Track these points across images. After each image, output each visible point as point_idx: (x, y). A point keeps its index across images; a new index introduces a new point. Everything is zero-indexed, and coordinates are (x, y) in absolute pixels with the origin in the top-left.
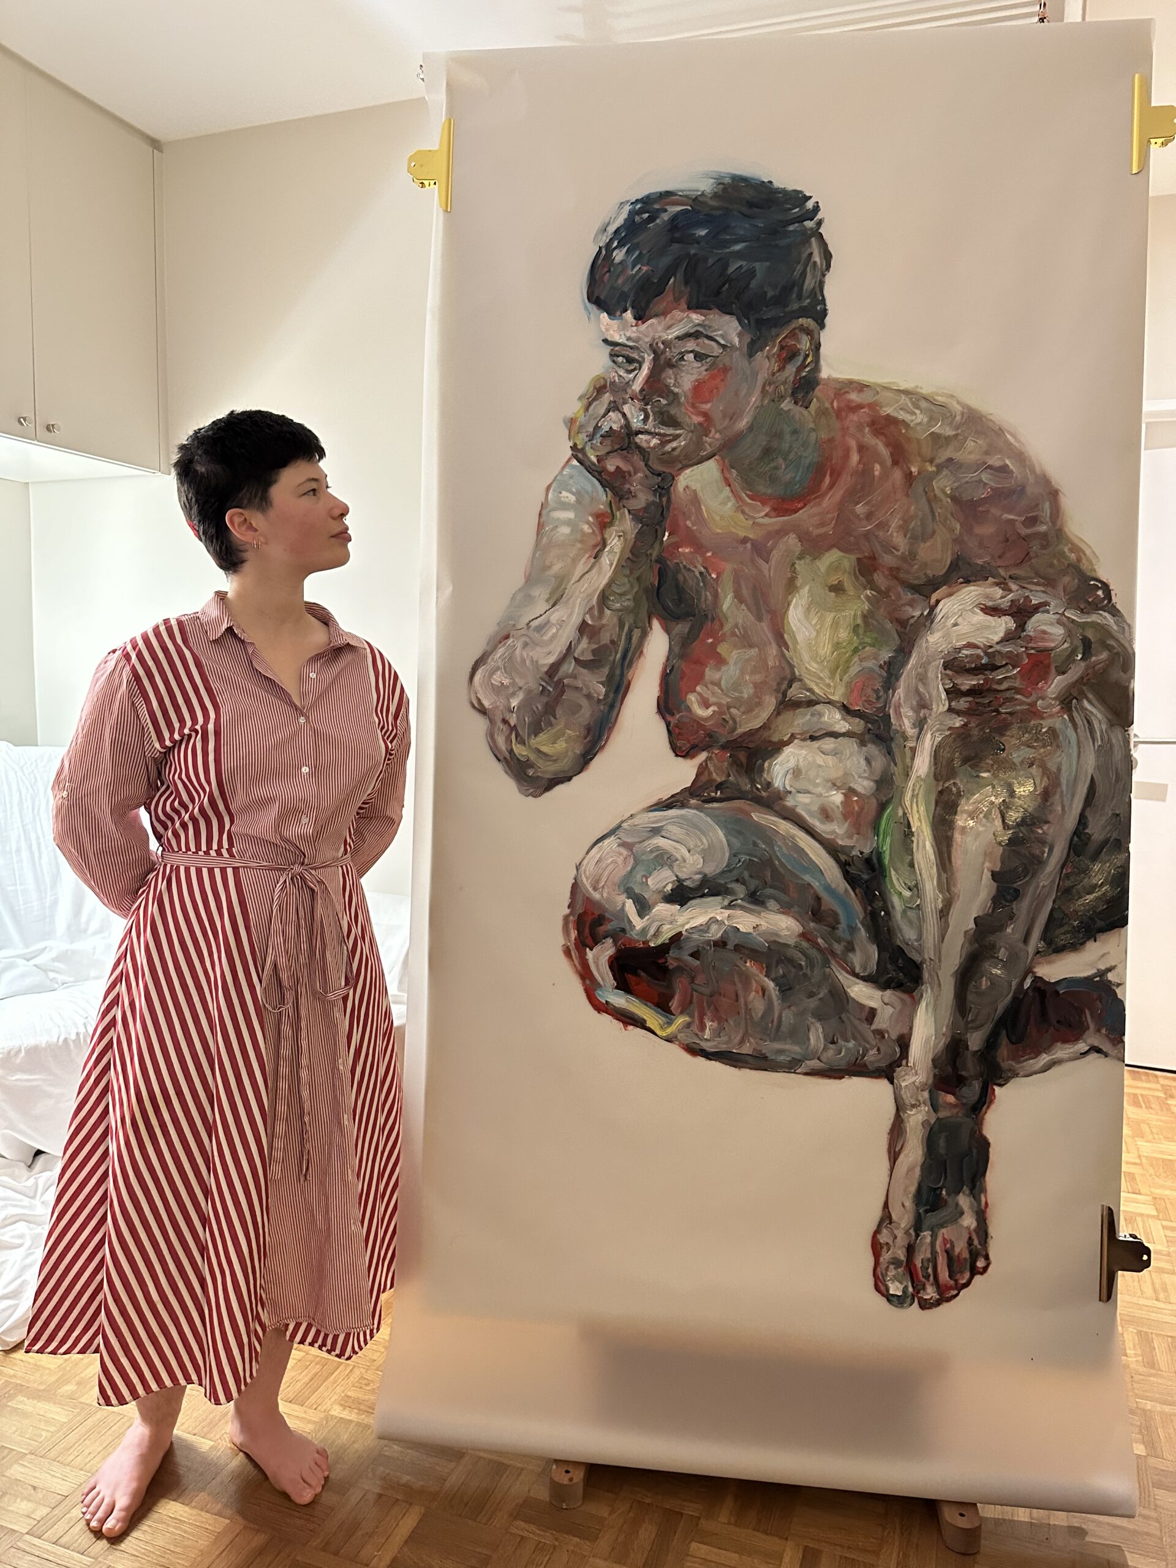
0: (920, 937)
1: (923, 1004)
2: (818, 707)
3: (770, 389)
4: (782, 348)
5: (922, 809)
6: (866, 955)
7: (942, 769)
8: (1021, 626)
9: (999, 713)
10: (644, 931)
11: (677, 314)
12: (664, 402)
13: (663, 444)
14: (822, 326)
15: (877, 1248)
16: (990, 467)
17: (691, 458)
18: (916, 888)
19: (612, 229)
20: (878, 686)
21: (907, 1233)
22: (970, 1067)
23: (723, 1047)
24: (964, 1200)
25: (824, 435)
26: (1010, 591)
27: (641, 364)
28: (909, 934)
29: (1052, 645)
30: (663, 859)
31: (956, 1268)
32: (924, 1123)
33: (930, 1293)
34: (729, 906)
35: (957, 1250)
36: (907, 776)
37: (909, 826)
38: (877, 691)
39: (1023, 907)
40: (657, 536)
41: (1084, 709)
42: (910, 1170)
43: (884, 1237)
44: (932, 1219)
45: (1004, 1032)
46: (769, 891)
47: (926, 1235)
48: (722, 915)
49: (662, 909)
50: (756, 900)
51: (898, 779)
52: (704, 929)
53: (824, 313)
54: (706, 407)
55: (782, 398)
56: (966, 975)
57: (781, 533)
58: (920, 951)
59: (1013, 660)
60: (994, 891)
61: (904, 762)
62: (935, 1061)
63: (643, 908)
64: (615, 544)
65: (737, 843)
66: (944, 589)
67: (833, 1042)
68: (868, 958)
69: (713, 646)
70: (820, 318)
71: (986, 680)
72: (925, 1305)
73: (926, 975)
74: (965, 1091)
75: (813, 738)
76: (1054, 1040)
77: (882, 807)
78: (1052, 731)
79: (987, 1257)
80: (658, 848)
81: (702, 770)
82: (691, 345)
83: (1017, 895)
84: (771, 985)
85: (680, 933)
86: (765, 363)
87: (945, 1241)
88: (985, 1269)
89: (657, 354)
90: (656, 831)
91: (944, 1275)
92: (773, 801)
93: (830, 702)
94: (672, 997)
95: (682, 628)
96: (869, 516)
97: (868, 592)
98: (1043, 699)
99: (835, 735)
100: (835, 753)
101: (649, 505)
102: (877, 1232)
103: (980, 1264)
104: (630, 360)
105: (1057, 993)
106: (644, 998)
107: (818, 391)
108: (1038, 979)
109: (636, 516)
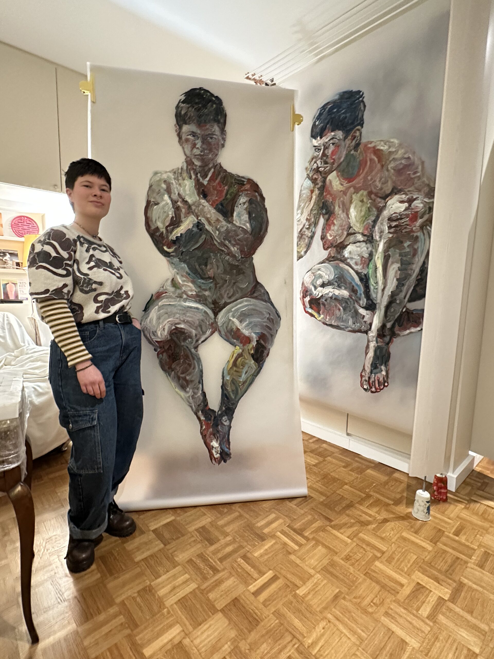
0: (377, 296)
1: (376, 315)
2: (356, 234)
3: (349, 149)
4: (352, 136)
5: (380, 261)
6: (364, 301)
7: (386, 251)
8: (410, 205)
9: (402, 232)
10: (316, 294)
11: (329, 134)
12: (325, 158)
13: (325, 169)
14: (362, 127)
15: (362, 377)
16: (405, 158)
17: (331, 172)
18: (377, 283)
19: (316, 117)
20: (371, 227)
21: (369, 374)
22: (387, 332)
23: (330, 323)
24: (383, 367)
25: (361, 158)
26: (407, 195)
27: (321, 150)
28: (374, 295)
29: (418, 210)
30: (320, 276)
31: (380, 384)
32: (374, 346)
33: (373, 389)
34: (333, 288)
35: (380, 380)
36: (376, 252)
37: (376, 266)
38: (370, 229)
39: (405, 289)
40: (323, 194)
41: (427, 229)
42: (370, 358)
43: (363, 374)
44: (375, 371)
45: (397, 324)
46: (342, 284)
47: (373, 375)
48: (332, 290)
49: (320, 289)
50: (339, 287)
51: (374, 253)
52: (328, 294)
53: (363, 123)
54: (334, 157)
55: (351, 150)
56: (388, 308)
57: (350, 187)
58: (376, 301)
59: (407, 216)
60: (397, 284)
61: (376, 247)
62: (378, 330)
63: (316, 288)
64: (314, 197)
65: (336, 272)
66: (389, 197)
67: (354, 324)
68: (364, 302)
69: (333, 220)
70: (362, 125)
71: (399, 223)
72: (372, 392)
73: (377, 307)
74: (385, 339)
75: (355, 243)
76: (411, 326)
77: (370, 260)
78: (417, 237)
79: (388, 383)
80: (319, 274)
81: (330, 253)
82: (331, 142)
83: (403, 285)
84: (341, 308)
85: (323, 295)
86: (348, 142)
87: (378, 377)
88: (387, 386)
89: (324, 146)
90: (319, 269)
91: (377, 386)
92: (344, 260)
93: (359, 233)
94: (320, 311)
95: (326, 216)
96: (372, 179)
97: (370, 201)
98: (415, 227)
99: (360, 242)
100: (359, 247)
101: (322, 185)
102: (362, 372)
103: (386, 384)
104: (319, 149)
105: (412, 313)
106: (315, 311)
107: (361, 146)
108: (407, 309)
109: (319, 189)
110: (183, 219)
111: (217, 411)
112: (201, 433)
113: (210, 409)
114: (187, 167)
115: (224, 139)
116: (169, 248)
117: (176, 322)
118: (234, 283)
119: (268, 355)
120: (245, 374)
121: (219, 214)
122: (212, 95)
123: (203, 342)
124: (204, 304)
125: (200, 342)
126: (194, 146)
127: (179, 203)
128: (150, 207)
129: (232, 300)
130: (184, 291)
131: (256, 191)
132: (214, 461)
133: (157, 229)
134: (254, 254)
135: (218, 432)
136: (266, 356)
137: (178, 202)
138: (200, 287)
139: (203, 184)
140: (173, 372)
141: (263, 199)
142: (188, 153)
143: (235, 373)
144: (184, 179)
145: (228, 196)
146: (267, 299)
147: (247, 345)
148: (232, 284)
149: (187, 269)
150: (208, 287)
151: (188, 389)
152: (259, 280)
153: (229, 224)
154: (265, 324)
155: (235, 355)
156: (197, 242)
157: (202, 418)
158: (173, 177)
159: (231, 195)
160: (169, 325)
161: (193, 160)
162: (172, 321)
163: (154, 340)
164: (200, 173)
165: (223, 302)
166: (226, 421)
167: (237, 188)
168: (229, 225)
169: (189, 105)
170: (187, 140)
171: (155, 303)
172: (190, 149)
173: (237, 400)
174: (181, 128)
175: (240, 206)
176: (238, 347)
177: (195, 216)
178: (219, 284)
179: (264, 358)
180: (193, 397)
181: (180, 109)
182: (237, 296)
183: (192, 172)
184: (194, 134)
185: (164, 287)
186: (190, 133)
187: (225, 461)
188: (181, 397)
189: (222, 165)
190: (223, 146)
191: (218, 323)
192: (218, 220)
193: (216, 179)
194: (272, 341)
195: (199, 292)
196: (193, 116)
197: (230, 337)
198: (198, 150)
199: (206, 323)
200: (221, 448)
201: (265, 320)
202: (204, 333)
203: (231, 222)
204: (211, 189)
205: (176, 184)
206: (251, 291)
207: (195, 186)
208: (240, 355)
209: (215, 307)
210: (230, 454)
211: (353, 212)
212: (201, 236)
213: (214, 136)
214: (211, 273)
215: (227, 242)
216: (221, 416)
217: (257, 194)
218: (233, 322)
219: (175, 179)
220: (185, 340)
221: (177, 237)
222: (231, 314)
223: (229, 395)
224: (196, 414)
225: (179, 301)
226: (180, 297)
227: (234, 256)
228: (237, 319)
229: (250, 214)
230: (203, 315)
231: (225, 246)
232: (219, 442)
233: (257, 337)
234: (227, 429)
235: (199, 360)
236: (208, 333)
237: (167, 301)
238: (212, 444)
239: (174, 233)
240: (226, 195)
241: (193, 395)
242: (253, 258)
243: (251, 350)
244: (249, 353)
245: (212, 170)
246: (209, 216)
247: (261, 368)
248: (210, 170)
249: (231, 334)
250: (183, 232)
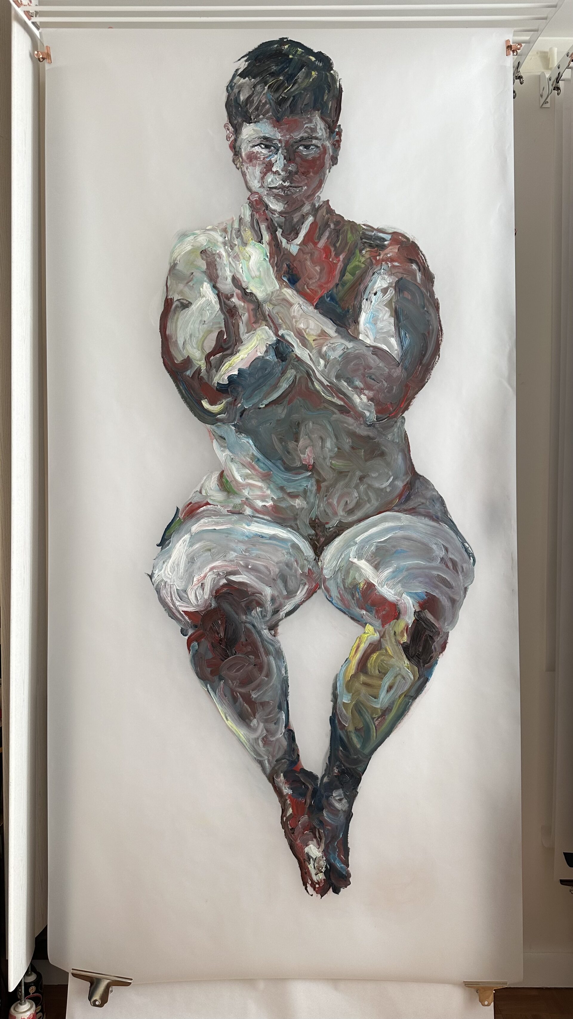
110: (244, 337)
111: (320, 776)
112: (284, 824)
113: (303, 771)
114: (252, 216)
115: (337, 145)
116: (212, 403)
117: (230, 569)
118: (361, 479)
119: (443, 648)
120: (388, 691)
121: (325, 319)
122: (309, 51)
123: (289, 614)
124: (291, 527)
125: (282, 613)
126: (268, 167)
127: (234, 300)
128: (171, 314)
129: (355, 518)
130: (247, 499)
131: (412, 261)
132: (310, 888)
133: (188, 361)
134: (406, 408)
135: (322, 823)
136: (438, 649)
137: (232, 296)
138: (282, 489)
139: (290, 253)
140: (222, 682)
141: (429, 278)
142: (255, 184)
143: (364, 690)
144: (245, 244)
145: (348, 277)
146: (439, 514)
147: (393, 622)
148: (356, 480)
149: (254, 450)
150: (301, 489)
151: (255, 721)
152: (419, 470)
153: (350, 341)
154: (435, 573)
155: (363, 647)
156: (275, 387)
157: (287, 791)
158: (221, 239)
159: (353, 274)
160: (214, 576)
161: (266, 199)
162: (222, 566)
163: (181, 609)
164: (281, 227)
165: (334, 522)
166: (340, 800)
167: (368, 256)
168: (350, 345)
169: (258, 79)
170: (252, 157)
171: (185, 527)
172: (258, 174)
173: (367, 751)
174: (237, 130)
175: (374, 298)
176: (369, 628)
177: (270, 328)
178: (324, 480)
179: (434, 654)
180: (265, 741)
181: (236, 90)
182: (368, 508)
183: (263, 227)
184: (268, 143)
185: (204, 493)
186: (258, 142)
187: (337, 891)
188: (239, 740)
189: (333, 206)
190: (334, 160)
191: (325, 572)
192: (323, 334)
193: (319, 238)
194: (454, 616)
195: (280, 500)
196: (265, 103)
197: (353, 603)
198: (277, 176)
199: (296, 571)
200: (328, 861)
201: (437, 563)
202: (291, 594)
203: (354, 338)
204: (308, 263)
205: (229, 255)
206: (400, 496)
207: (272, 256)
208: (375, 647)
209: (316, 535)
210: (349, 875)
212: (283, 372)
213: (314, 142)
214: (308, 456)
215: (345, 384)
216: (330, 787)
217: (414, 266)
218: (358, 569)
219: (225, 244)
220: (248, 609)
221: (230, 378)
222: (354, 548)
223: (348, 737)
224: (272, 779)
225: (235, 522)
226: (237, 512)
227: (359, 416)
228: (368, 561)
229: (397, 314)
230: (289, 553)
231: (339, 392)
232: (323, 846)
233: (417, 606)
234: (342, 818)
235: (279, 654)
236: (301, 594)
237: (209, 524)
238: (306, 850)
239: (223, 369)
240: (343, 273)
241: (266, 736)
242: (403, 418)
243: (403, 636)
244: (398, 642)
245: (311, 219)
246: (302, 326)
247: (427, 680)
248: (303, 218)
249: (353, 596)
250: (244, 366)
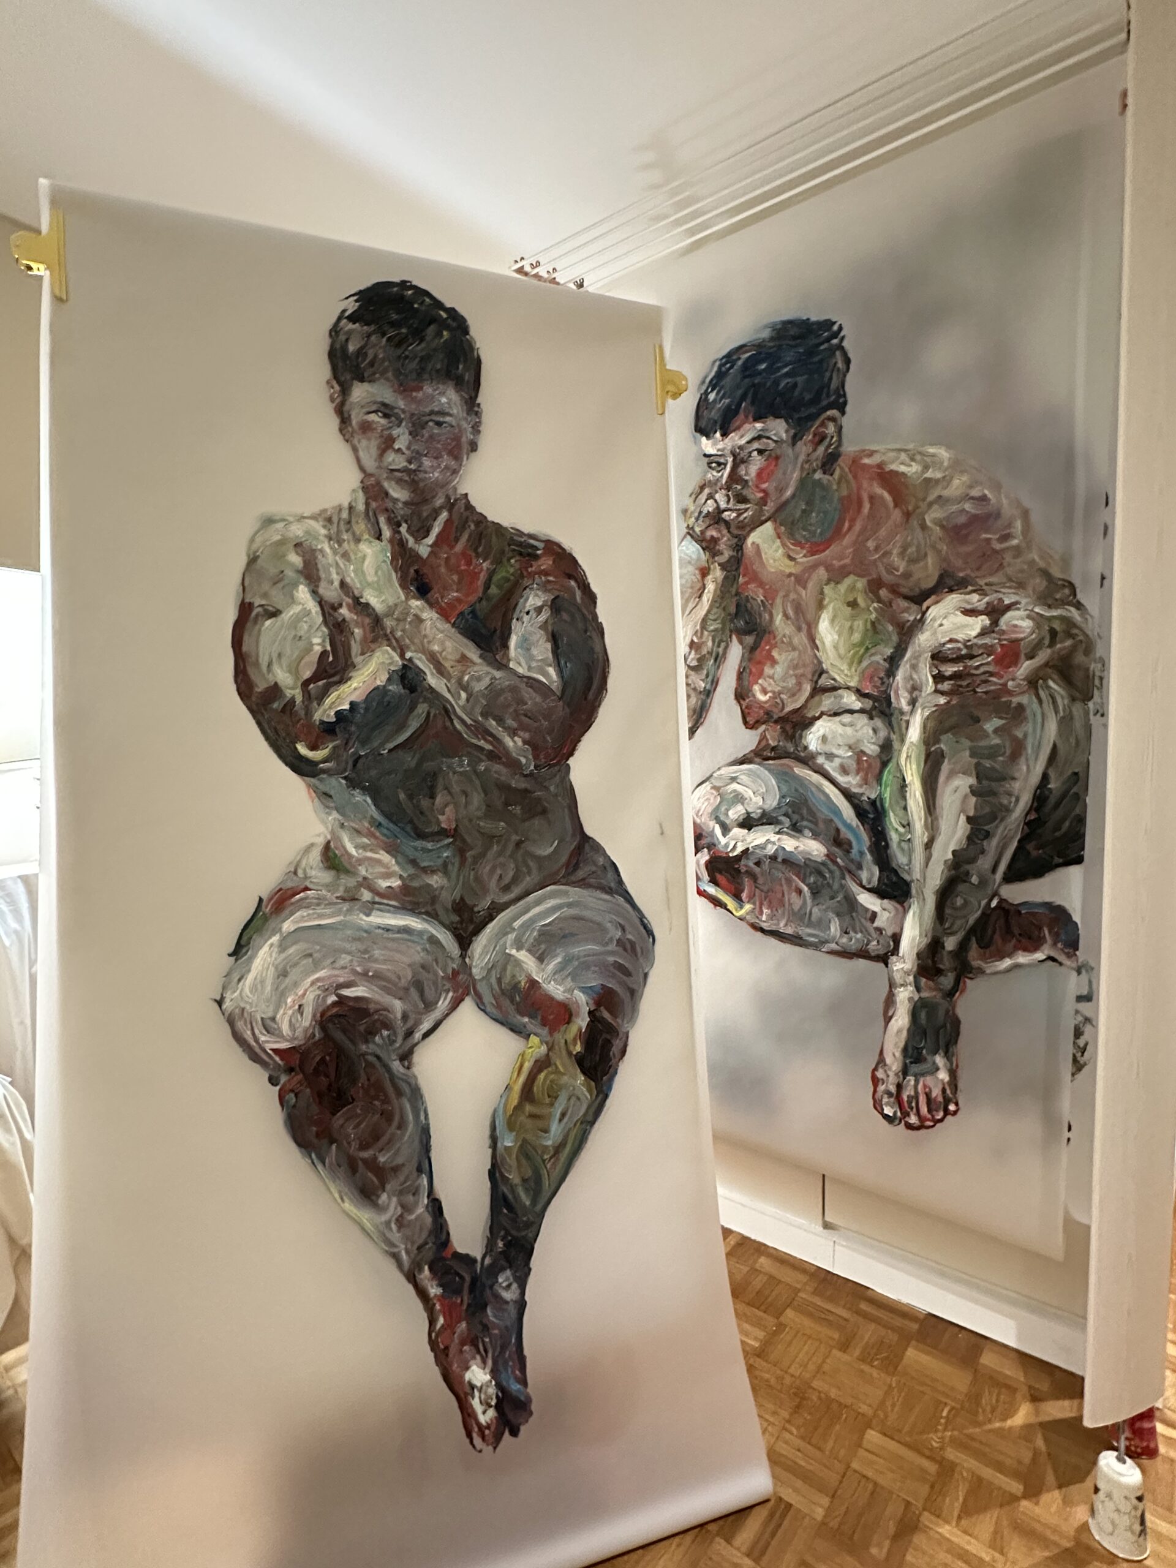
0: (910, 861)
1: (911, 913)
2: (840, 691)
3: (806, 466)
4: (815, 435)
5: (914, 767)
6: (871, 873)
7: (930, 738)
8: (995, 623)
9: (976, 692)
10: (727, 845)
11: (747, 426)
12: (739, 487)
13: (739, 515)
14: (843, 413)
15: (875, 1081)
16: (972, 498)
17: (757, 523)
18: (908, 825)
19: (708, 380)
20: (882, 675)
21: (897, 1074)
22: (946, 963)
23: (774, 928)
24: (939, 1060)
25: (845, 493)
26: (986, 595)
27: (725, 465)
28: (900, 858)
29: (1022, 636)
30: (739, 798)
31: (933, 1106)
32: (910, 999)
33: (913, 1119)
34: (779, 833)
35: (934, 1095)
36: (902, 741)
37: (904, 780)
38: (881, 679)
39: (992, 845)
40: (735, 579)
41: (1049, 687)
42: (899, 1031)
43: (880, 1074)
44: (914, 1068)
45: (974, 939)
46: (805, 823)
47: (911, 1080)
48: (774, 838)
49: (737, 831)
50: (796, 829)
51: (896, 745)
52: (762, 847)
53: (845, 403)
54: (764, 486)
55: (815, 471)
56: (945, 895)
57: (814, 567)
58: (909, 873)
59: (989, 650)
60: (967, 833)
61: (900, 729)
62: (919, 955)
63: (725, 829)
64: (711, 587)
65: (785, 789)
66: (933, 598)
67: (846, 933)
68: (872, 875)
69: (769, 651)
70: (842, 409)
71: (965, 667)
72: (909, 1127)
73: (914, 891)
74: (942, 979)
75: (836, 714)
76: (1016, 949)
77: (884, 764)
78: (1021, 708)
79: (957, 1104)
80: (735, 791)
81: (763, 737)
82: (756, 445)
83: (987, 835)
84: (805, 889)
85: (748, 849)
86: (803, 447)
87: (925, 1086)
88: (955, 1113)
89: (734, 455)
90: (733, 779)
91: (924, 1109)
92: (807, 760)
93: (848, 688)
94: (742, 891)
95: (750, 640)
96: (877, 549)
97: (875, 605)
98: (1013, 680)
99: (851, 712)
100: (851, 725)
101: (731, 557)
102: (875, 1069)
103: (952, 1107)
104: (719, 464)
105: (1019, 912)
106: (726, 891)
107: (840, 461)
108: (1002, 901)
109: (723, 566)
110: (358, 660)
111: (479, 1258)
112: (433, 1344)
113: (457, 1255)
114: (367, 504)
115: (476, 429)
116: (313, 747)
117: (341, 980)
118: (518, 844)
119: (623, 1052)
120: (560, 1120)
121: (465, 640)
122: (439, 305)
123: (426, 1035)
124: (427, 913)
125: (418, 1035)
126: (387, 443)
127: (344, 611)
128: (249, 625)
129: (512, 896)
130: (365, 878)
131: (570, 577)
132: (477, 1440)
133: (275, 690)
134: (571, 754)
135: (486, 1328)
136: (618, 1055)
137: (340, 605)
138: (414, 862)
139: (418, 556)
140: (334, 1147)
141: (591, 598)
142: (370, 464)
143: (529, 1123)
144: (358, 540)
145: (493, 590)
146: (612, 885)
147: (563, 1028)
148: (511, 846)
149: (373, 811)
150: (440, 862)
151: (384, 1197)
152: (589, 831)
153: (498, 669)
154: (611, 959)
155: (527, 1066)
156: (402, 727)
157: (434, 1290)
158: (323, 532)
159: (499, 587)
160: (318, 992)
161: (386, 484)
162: (329, 977)
163: (268, 1047)
164: (406, 522)
165: (486, 903)
166: (509, 1286)
167: (517, 566)
168: (498, 674)
169: (373, 328)
170: (366, 427)
171: (272, 923)
172: (374, 452)
173: (539, 1207)
174: (345, 391)
175: (526, 618)
176: (534, 1040)
177: (394, 649)
178: (471, 849)
179: (613, 1061)
180: (400, 1222)
181: (342, 338)
182: (528, 881)
183: (382, 520)
184: (387, 411)
185: (300, 873)
186: (374, 408)
187: (514, 1433)
188: (363, 1229)
189: (473, 503)
190: (473, 447)
191: (474, 971)
192: (463, 659)
193: (457, 540)
194: (634, 1009)
195: (412, 877)
196: (383, 360)
197: (511, 1009)
198: (399, 455)
199: (436, 974)
200: (499, 1386)
201: (612, 947)
202: (429, 1006)
203: (502, 666)
204: (443, 570)
205: (335, 553)
206: (567, 864)
207: (394, 559)
208: (542, 1064)
209: (461, 922)
210: (529, 1400)
211: (826, 630)
212: (412, 708)
213: (448, 419)
214: (446, 820)
215: (494, 723)
216: (493, 1271)
217: (573, 583)
218: (518, 963)
219: (330, 539)
220: (370, 1033)
221: (338, 713)
222: (511, 937)
223: (517, 1197)
224: (412, 1278)
225: (349, 911)
226: (351, 898)
227: (514, 765)
228: (529, 951)
229: (554, 638)
230: (425, 950)
231: (487, 733)
232: (490, 1362)
233: (591, 1002)
234: (512, 1310)
235: (416, 1094)
236: (443, 1004)
237: (310, 917)
238: (468, 1376)
239: (328, 701)
240: (487, 587)
241: (401, 1216)
242: (568, 765)
243: (575, 1045)
244: (570, 1053)
245: (444, 515)
246: (436, 648)
247: (606, 1096)
248: (436, 513)
249: (512, 1001)
250: (358, 696)
